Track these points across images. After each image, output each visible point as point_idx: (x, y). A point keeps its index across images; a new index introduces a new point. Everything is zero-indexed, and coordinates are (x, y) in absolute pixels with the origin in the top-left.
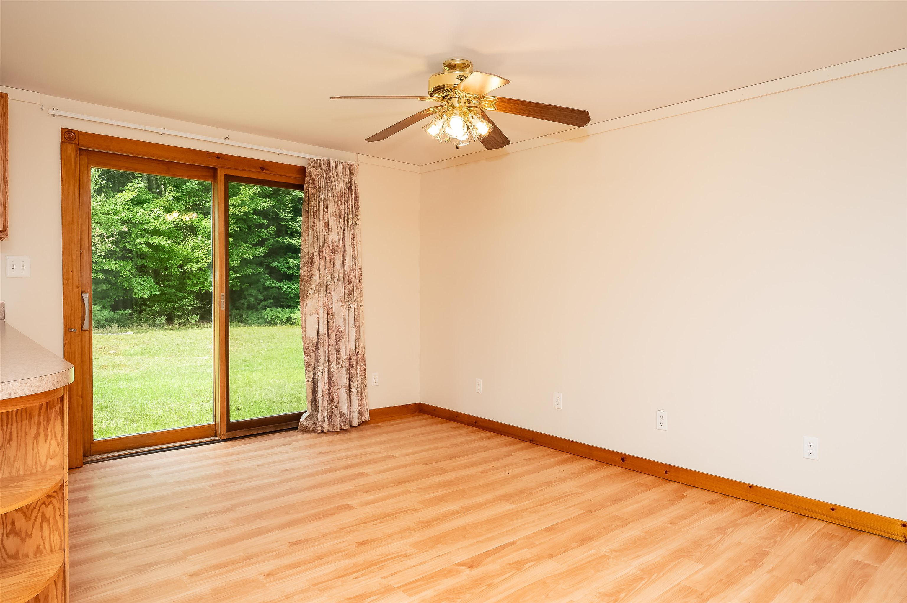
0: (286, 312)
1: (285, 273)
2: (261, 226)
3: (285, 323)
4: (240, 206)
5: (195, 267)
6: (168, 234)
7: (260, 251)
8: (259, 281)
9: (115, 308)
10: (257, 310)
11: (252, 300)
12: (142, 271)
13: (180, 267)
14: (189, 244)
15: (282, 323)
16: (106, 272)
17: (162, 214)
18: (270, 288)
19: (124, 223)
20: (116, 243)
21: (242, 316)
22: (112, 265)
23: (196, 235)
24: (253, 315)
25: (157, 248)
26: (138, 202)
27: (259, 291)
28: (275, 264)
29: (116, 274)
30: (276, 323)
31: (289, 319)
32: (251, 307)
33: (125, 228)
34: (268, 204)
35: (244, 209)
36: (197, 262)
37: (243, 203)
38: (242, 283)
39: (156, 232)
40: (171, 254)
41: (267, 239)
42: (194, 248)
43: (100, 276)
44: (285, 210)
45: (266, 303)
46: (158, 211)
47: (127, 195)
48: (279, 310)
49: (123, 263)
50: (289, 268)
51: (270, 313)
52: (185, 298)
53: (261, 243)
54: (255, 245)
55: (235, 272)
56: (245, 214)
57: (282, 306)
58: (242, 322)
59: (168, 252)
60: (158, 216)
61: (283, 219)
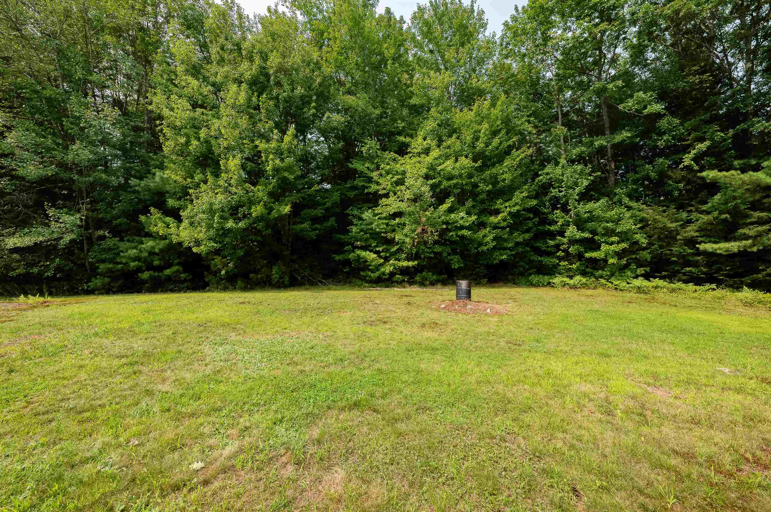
0: (546, 277)
1: (545, 250)
2: (529, 219)
3: (546, 286)
4: (514, 206)
5: (485, 248)
6: (468, 228)
7: (527, 236)
8: (525, 257)
9: (440, 273)
10: (524, 276)
11: (521, 269)
12: (454, 252)
13: (476, 248)
14: (481, 233)
15: (543, 286)
16: (435, 253)
17: (465, 216)
18: (534, 261)
19: (443, 223)
20: (440, 236)
21: (514, 280)
22: (438, 249)
23: (485, 228)
24: (523, 280)
25: (463, 237)
26: (451, 210)
27: (526, 263)
28: (538, 245)
29: (440, 254)
30: (539, 286)
31: (549, 283)
32: (522, 274)
33: (444, 227)
34: (534, 202)
35: (517, 208)
36: (486, 245)
37: (516, 204)
38: (515, 258)
39: (462, 228)
40: (471, 241)
41: (532, 228)
42: (485, 236)
43: (432, 255)
44: (545, 207)
45: (531, 271)
46: (462, 214)
47: (445, 207)
48: (541, 276)
49: (443, 247)
50: (548, 247)
51: (535, 279)
52: (479, 268)
53: (528, 231)
54: (523, 233)
55: (511, 251)
56: (518, 211)
57: (544, 274)
58: (514, 284)
59: (469, 240)
60: (463, 218)
61: (544, 213)
